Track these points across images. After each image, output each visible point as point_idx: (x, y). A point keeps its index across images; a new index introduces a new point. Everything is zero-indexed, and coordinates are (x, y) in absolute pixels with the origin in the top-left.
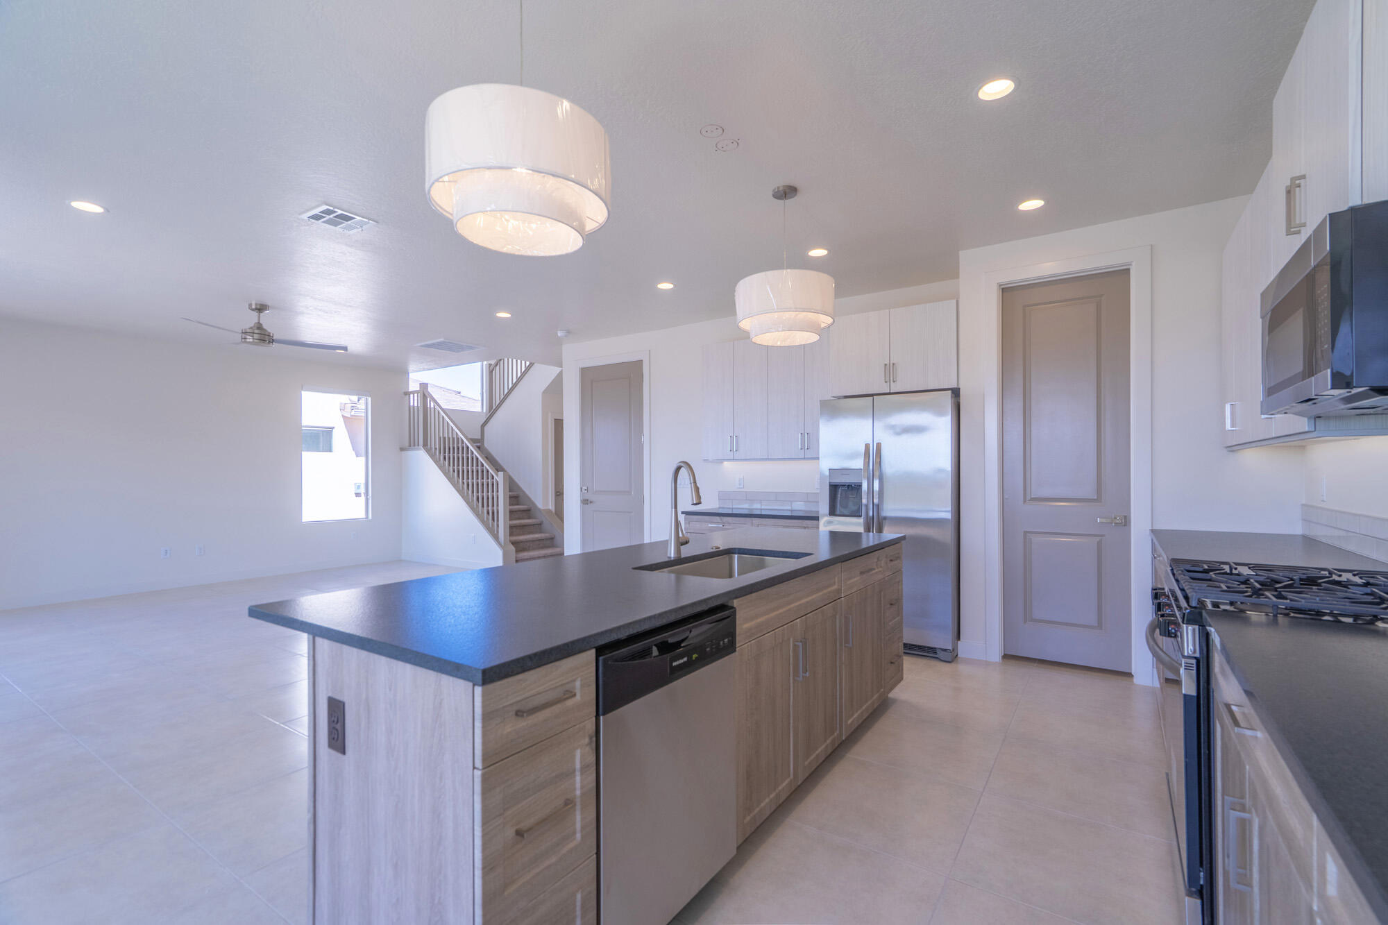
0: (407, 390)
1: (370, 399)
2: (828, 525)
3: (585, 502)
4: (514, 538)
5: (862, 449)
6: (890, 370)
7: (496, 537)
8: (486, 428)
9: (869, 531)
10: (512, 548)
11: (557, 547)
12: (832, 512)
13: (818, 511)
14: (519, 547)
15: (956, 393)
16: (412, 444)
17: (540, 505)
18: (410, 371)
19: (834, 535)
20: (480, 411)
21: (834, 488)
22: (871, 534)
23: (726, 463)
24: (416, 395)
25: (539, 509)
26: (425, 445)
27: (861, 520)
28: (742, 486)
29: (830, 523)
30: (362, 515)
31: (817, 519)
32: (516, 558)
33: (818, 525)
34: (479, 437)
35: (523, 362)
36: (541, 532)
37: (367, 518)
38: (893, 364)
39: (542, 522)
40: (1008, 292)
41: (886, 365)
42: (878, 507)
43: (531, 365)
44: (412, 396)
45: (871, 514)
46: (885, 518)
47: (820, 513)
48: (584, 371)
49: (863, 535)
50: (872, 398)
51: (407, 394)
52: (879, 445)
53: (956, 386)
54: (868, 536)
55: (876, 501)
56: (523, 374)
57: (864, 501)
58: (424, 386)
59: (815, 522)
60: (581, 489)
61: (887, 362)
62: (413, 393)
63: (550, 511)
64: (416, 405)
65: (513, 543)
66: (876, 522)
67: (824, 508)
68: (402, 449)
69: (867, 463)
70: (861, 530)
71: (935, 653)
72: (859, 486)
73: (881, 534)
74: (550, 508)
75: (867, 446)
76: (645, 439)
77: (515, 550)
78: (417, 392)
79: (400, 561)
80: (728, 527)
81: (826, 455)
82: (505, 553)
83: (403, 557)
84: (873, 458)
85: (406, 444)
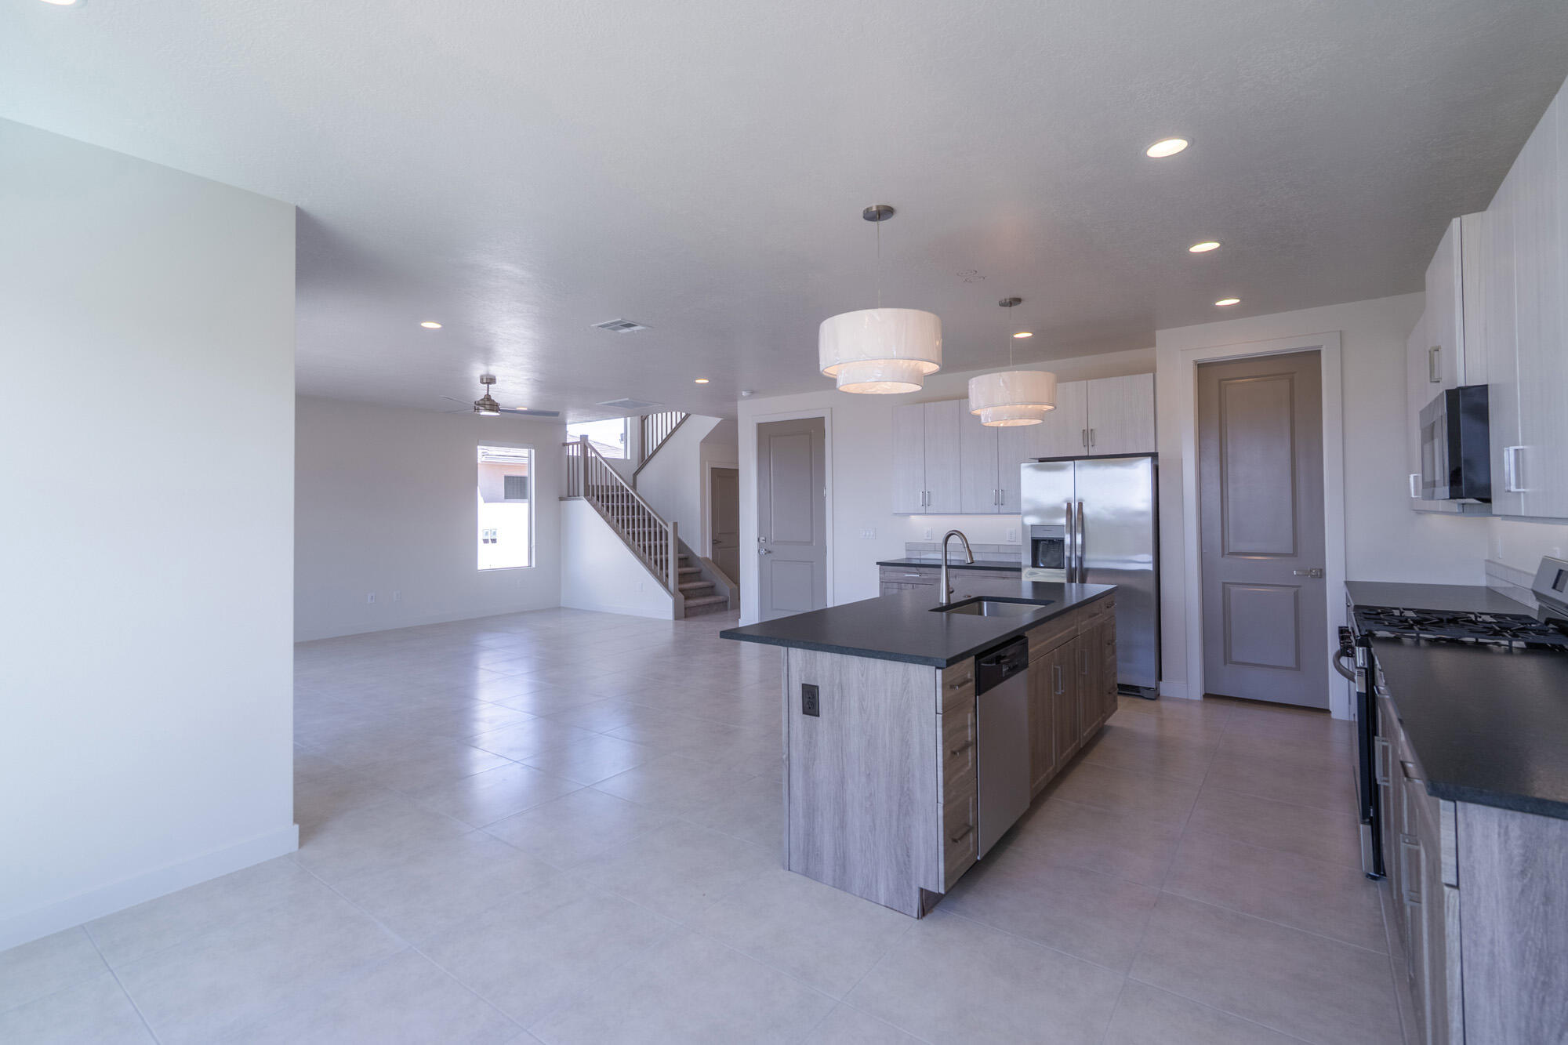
0: (564, 441)
1: (533, 451)
2: (1030, 576)
3: (763, 550)
4: (682, 586)
5: (1065, 506)
6: (1088, 435)
7: (666, 585)
8: (639, 477)
9: (1072, 582)
10: (682, 596)
11: (719, 595)
12: (1035, 564)
13: (1020, 563)
14: (687, 594)
15: (1154, 456)
16: (571, 495)
17: (698, 553)
18: (567, 423)
19: (1036, 585)
20: (623, 457)
21: (1036, 543)
22: (1074, 584)
23: (913, 517)
24: (575, 446)
25: (698, 558)
26: (586, 495)
27: (1064, 571)
28: (930, 538)
29: (1032, 574)
30: (525, 563)
31: (1019, 570)
32: (685, 605)
33: (1021, 576)
34: (634, 483)
35: (679, 413)
36: (700, 580)
37: (531, 566)
38: (1092, 430)
39: (702, 571)
40: (1204, 369)
41: (1084, 431)
42: (1081, 560)
43: (688, 415)
44: (571, 447)
45: (1073, 566)
46: (1087, 570)
47: (1023, 564)
48: (761, 427)
49: (1066, 585)
50: (1072, 462)
51: (565, 445)
52: (1081, 504)
53: (1153, 451)
54: (1071, 587)
55: (1079, 553)
56: (678, 426)
57: (1067, 554)
58: (584, 438)
59: (1015, 573)
60: (759, 539)
61: (1086, 428)
62: (573, 444)
63: (706, 559)
64: (575, 454)
65: (682, 591)
66: (1081, 574)
67: (1026, 559)
68: (561, 499)
69: (1069, 519)
70: (1064, 580)
72: (1061, 541)
73: (1085, 585)
74: (708, 557)
75: (1069, 505)
76: (828, 492)
77: (686, 598)
78: (577, 443)
79: (560, 608)
80: (926, 577)
81: (1029, 513)
82: (675, 600)
83: (562, 605)
84: (1075, 515)
85: (565, 494)
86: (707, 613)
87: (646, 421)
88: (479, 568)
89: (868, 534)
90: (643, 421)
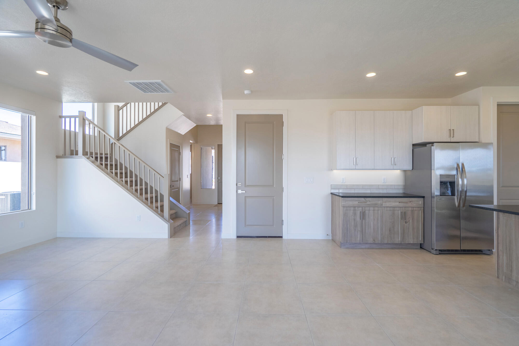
0: (61, 115)
1: (34, 118)
5: (455, 165)
6: (451, 132)
12: (442, 194)
16: (67, 154)
18: (63, 101)
21: (443, 183)
23: (335, 171)
26: (85, 153)
27: (455, 197)
29: (440, 199)
37: (31, 209)
38: (453, 130)
45: (462, 195)
48: (239, 117)
51: (61, 117)
52: (463, 164)
53: (478, 141)
57: (456, 188)
58: (83, 114)
60: (237, 184)
61: (450, 129)
62: (70, 117)
67: (437, 192)
68: (58, 157)
71: (482, 252)
72: (456, 182)
75: (458, 165)
76: (284, 157)
78: (75, 117)
79: (57, 238)
80: (369, 203)
81: (438, 169)
82: (170, 224)
83: (59, 235)
84: (461, 169)
85: (61, 153)
87: (121, 111)
89: (307, 180)
90: (119, 111)
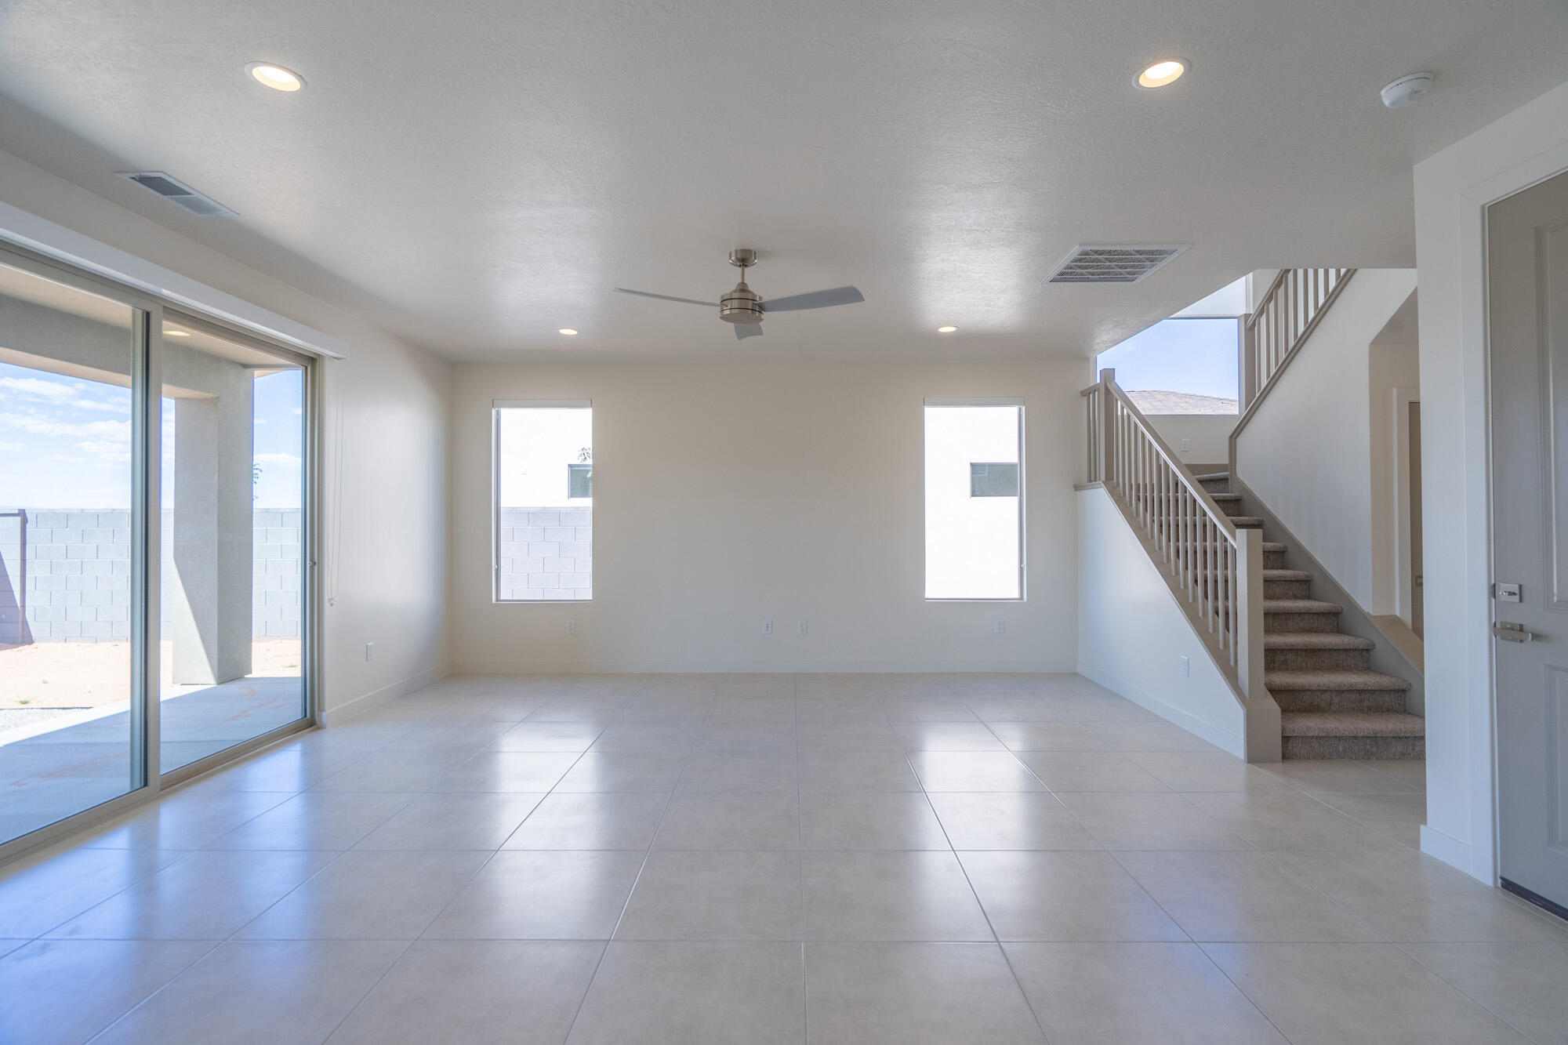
1: (1024, 409)
3: (1508, 632)
4: (1282, 679)
7: (1230, 673)
8: (1240, 441)
10: (1272, 706)
14: (1291, 701)
16: (1092, 478)
17: (1368, 601)
25: (1365, 616)
26: (1110, 481)
30: (1016, 594)
32: (1283, 730)
34: (1226, 461)
36: (1367, 671)
37: (1021, 598)
39: (1374, 645)
51: (1083, 393)
58: (1109, 376)
60: (1493, 591)
63: (1394, 621)
65: (1274, 691)
68: (1077, 488)
74: (1398, 613)
77: (1285, 711)
79: (1076, 675)
82: (1247, 711)
85: (1085, 478)
86: (1368, 756)
87: (1256, 330)
88: (927, 595)
90: (1249, 330)
